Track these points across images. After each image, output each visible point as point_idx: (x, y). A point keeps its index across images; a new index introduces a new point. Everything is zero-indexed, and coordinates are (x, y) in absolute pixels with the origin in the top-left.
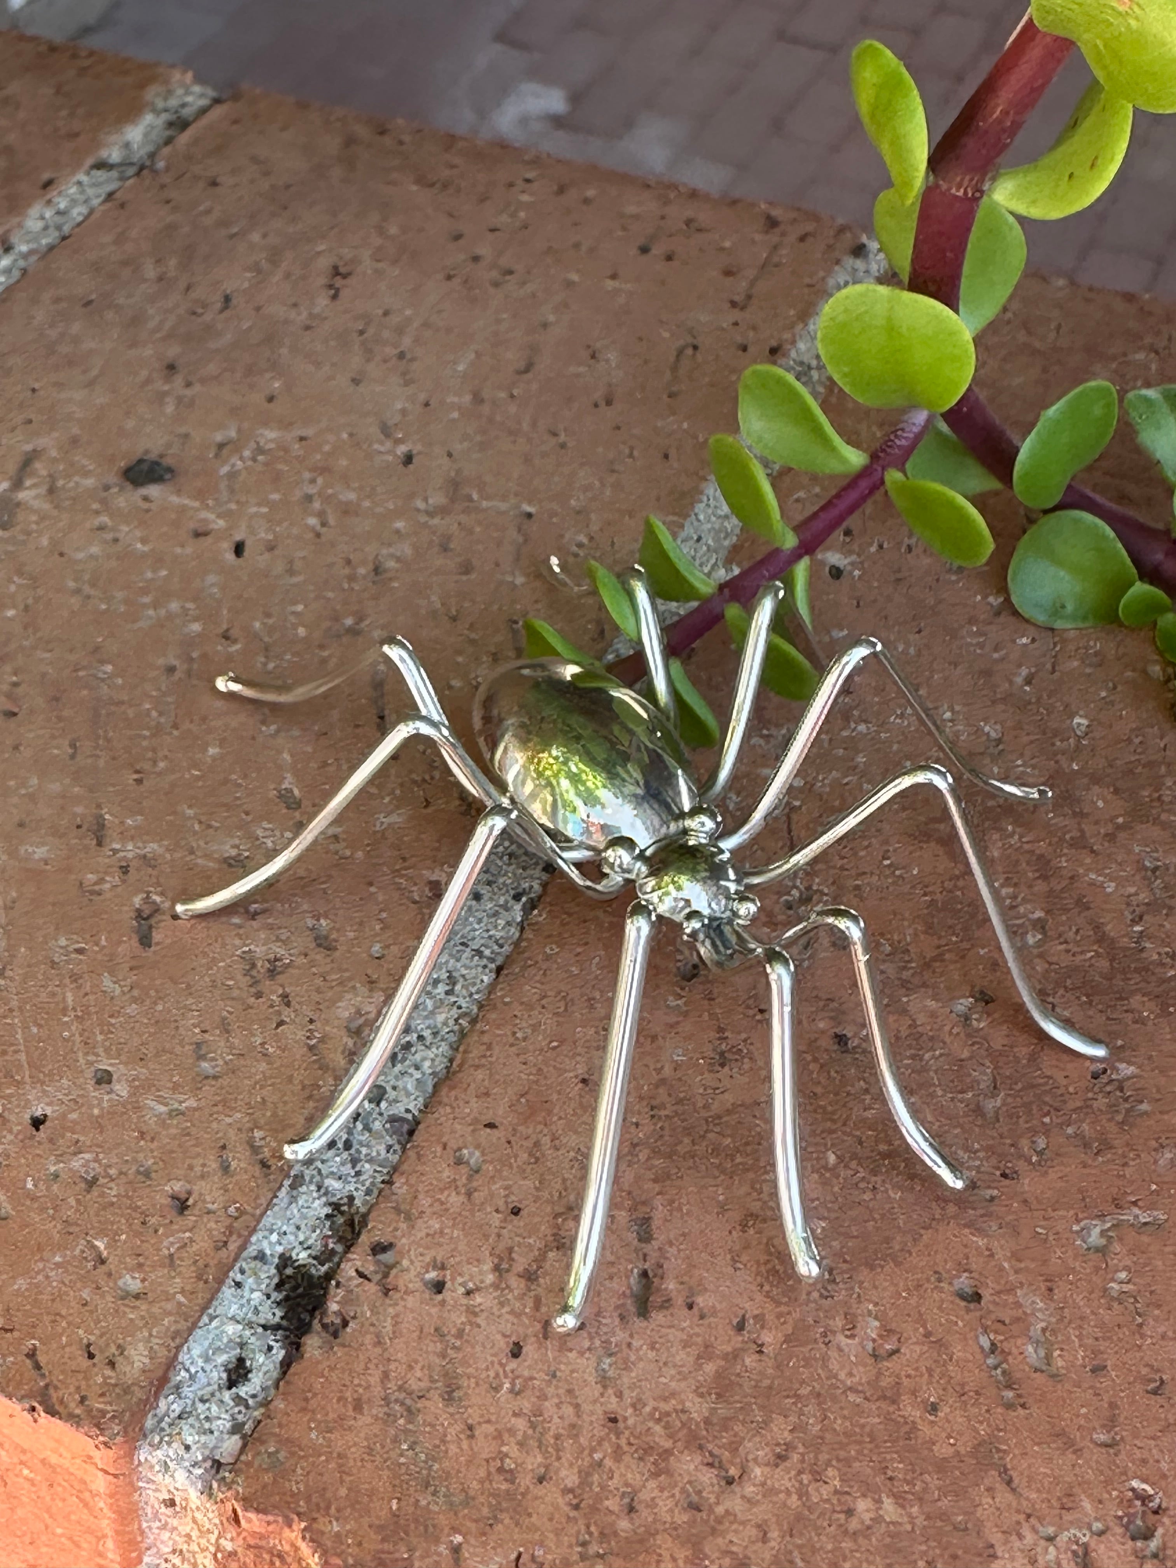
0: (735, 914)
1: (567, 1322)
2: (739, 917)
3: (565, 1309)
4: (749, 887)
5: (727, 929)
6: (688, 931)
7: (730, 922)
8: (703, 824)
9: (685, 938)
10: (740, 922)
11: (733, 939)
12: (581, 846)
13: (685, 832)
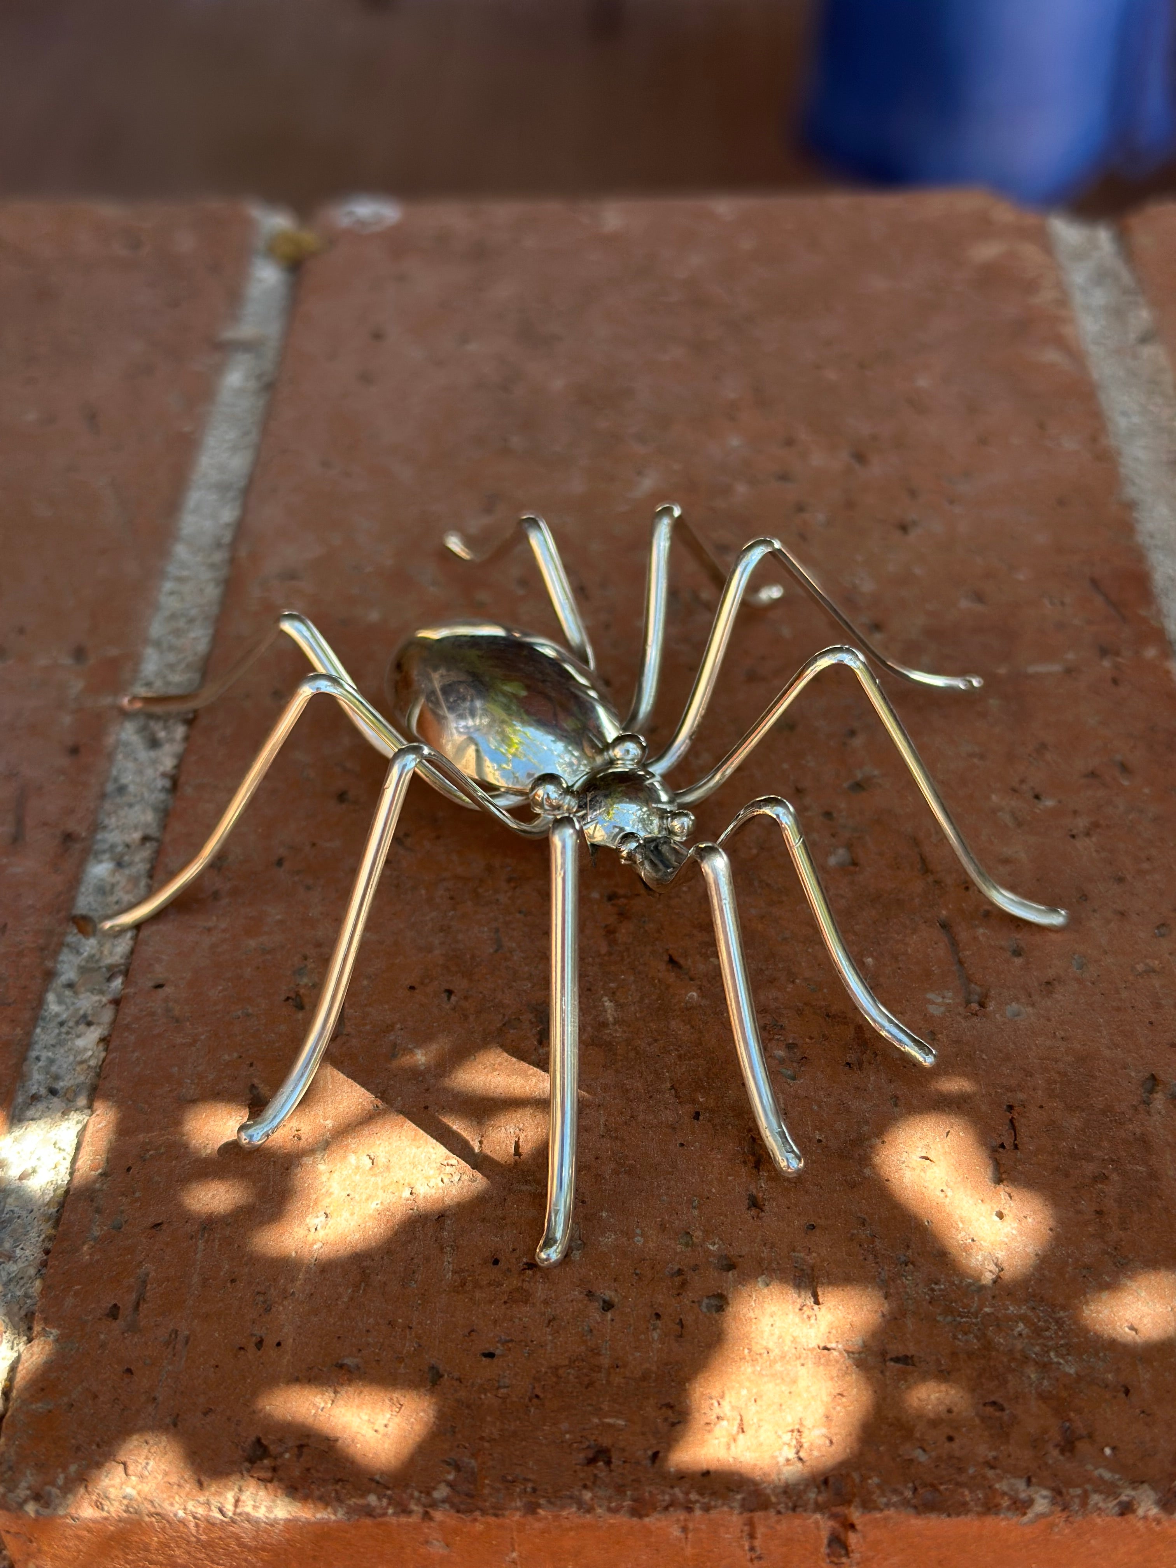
0: (671, 832)
1: (553, 1254)
2: (675, 834)
3: (549, 1243)
4: (682, 806)
5: (664, 849)
6: (624, 854)
7: (667, 840)
8: (628, 752)
9: (623, 861)
10: (677, 839)
11: (672, 858)
12: (508, 791)
13: (612, 762)
